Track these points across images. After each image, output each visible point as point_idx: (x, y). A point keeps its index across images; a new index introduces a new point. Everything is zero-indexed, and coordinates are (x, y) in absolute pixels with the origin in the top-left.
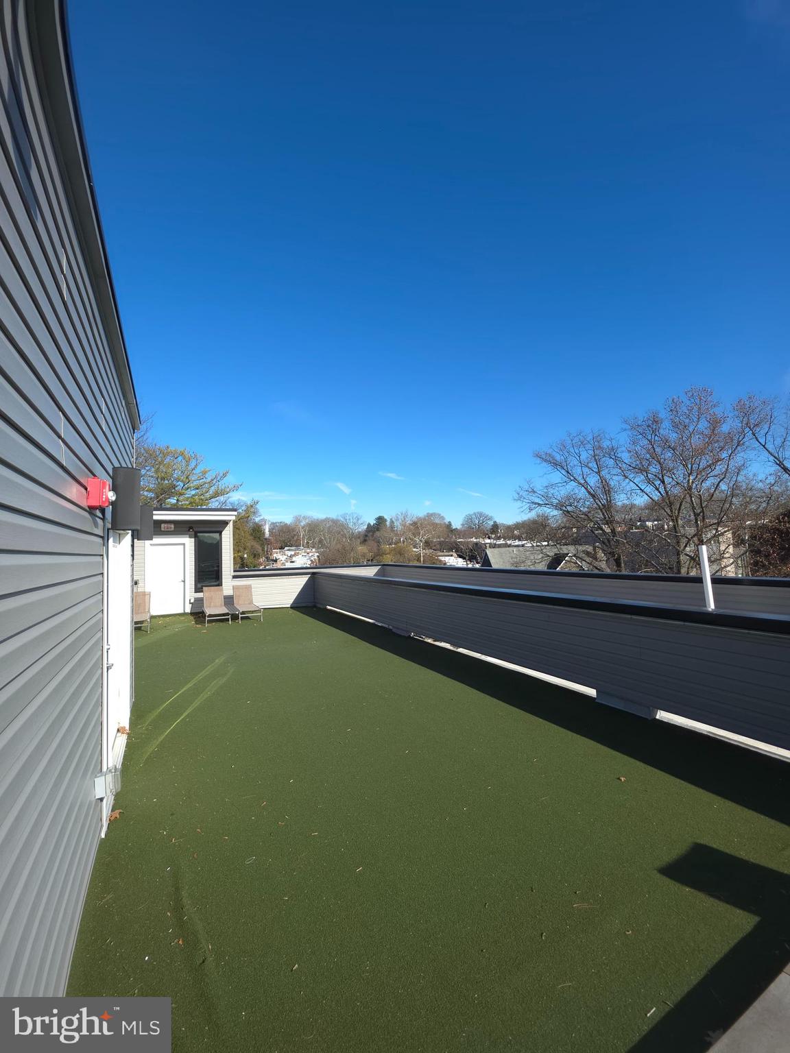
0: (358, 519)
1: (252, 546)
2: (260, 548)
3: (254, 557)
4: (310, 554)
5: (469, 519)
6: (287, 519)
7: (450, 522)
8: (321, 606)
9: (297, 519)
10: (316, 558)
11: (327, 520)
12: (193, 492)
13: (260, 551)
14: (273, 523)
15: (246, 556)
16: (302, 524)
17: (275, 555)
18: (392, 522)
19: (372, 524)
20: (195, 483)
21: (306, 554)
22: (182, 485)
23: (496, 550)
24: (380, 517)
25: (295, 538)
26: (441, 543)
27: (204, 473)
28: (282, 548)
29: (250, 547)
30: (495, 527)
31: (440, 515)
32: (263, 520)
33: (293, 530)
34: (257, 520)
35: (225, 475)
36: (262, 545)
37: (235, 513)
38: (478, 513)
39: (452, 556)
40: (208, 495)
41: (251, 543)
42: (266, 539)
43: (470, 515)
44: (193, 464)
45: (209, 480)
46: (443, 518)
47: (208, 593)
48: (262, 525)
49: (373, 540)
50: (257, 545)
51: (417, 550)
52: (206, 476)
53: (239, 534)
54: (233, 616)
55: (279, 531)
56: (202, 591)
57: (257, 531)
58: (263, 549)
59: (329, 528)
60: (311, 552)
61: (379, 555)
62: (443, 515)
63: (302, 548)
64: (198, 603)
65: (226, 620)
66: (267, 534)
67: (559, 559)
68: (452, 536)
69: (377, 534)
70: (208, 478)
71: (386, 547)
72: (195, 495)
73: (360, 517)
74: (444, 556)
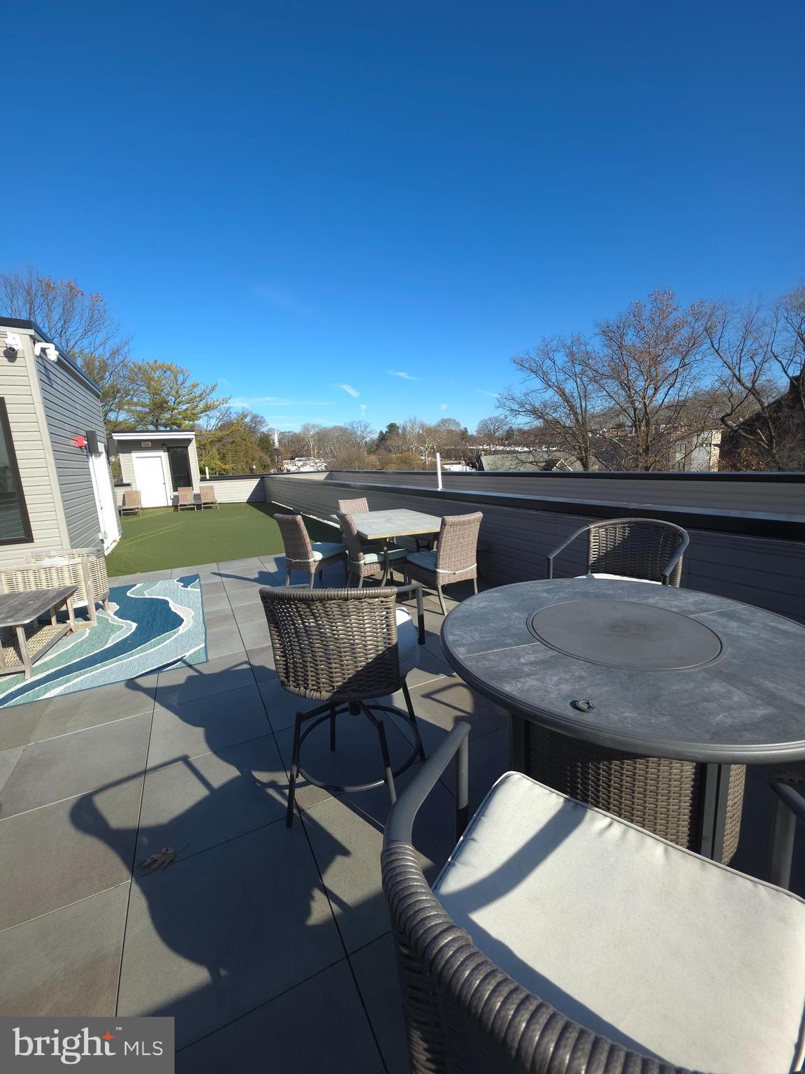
0: (366, 427)
1: (260, 457)
2: (269, 459)
3: (264, 468)
4: (318, 465)
5: (484, 425)
6: (296, 428)
7: (465, 428)
8: (268, 501)
9: (306, 428)
10: (323, 468)
11: (335, 428)
12: (184, 407)
13: (269, 462)
14: (282, 433)
15: (254, 467)
16: (311, 433)
17: (286, 466)
18: (404, 428)
19: (384, 432)
20: (186, 397)
21: (314, 464)
22: (173, 399)
23: (491, 458)
24: (392, 424)
25: (305, 448)
26: (449, 451)
27: (194, 386)
28: (292, 458)
29: (258, 458)
30: (509, 433)
31: (454, 421)
32: (272, 430)
33: (303, 439)
34: (264, 430)
35: (213, 389)
36: (271, 456)
37: (194, 433)
38: (494, 418)
39: (460, 463)
40: (198, 410)
41: (259, 454)
42: (276, 449)
43: (486, 421)
44: (180, 379)
45: (198, 394)
46: (458, 424)
47: (182, 491)
48: (270, 435)
49: (385, 449)
50: (265, 456)
51: (423, 458)
52: (195, 390)
53: (246, 445)
54: (200, 506)
55: (288, 441)
56: (177, 491)
57: (265, 441)
58: (272, 460)
59: (337, 438)
60: (319, 462)
61: (387, 463)
62: (457, 420)
63: (312, 458)
64: (176, 499)
65: (194, 509)
66: (277, 444)
67: (550, 464)
68: (464, 443)
69: (389, 442)
70: (198, 391)
71: (393, 456)
72: (187, 409)
73: (369, 424)
74: (452, 464)
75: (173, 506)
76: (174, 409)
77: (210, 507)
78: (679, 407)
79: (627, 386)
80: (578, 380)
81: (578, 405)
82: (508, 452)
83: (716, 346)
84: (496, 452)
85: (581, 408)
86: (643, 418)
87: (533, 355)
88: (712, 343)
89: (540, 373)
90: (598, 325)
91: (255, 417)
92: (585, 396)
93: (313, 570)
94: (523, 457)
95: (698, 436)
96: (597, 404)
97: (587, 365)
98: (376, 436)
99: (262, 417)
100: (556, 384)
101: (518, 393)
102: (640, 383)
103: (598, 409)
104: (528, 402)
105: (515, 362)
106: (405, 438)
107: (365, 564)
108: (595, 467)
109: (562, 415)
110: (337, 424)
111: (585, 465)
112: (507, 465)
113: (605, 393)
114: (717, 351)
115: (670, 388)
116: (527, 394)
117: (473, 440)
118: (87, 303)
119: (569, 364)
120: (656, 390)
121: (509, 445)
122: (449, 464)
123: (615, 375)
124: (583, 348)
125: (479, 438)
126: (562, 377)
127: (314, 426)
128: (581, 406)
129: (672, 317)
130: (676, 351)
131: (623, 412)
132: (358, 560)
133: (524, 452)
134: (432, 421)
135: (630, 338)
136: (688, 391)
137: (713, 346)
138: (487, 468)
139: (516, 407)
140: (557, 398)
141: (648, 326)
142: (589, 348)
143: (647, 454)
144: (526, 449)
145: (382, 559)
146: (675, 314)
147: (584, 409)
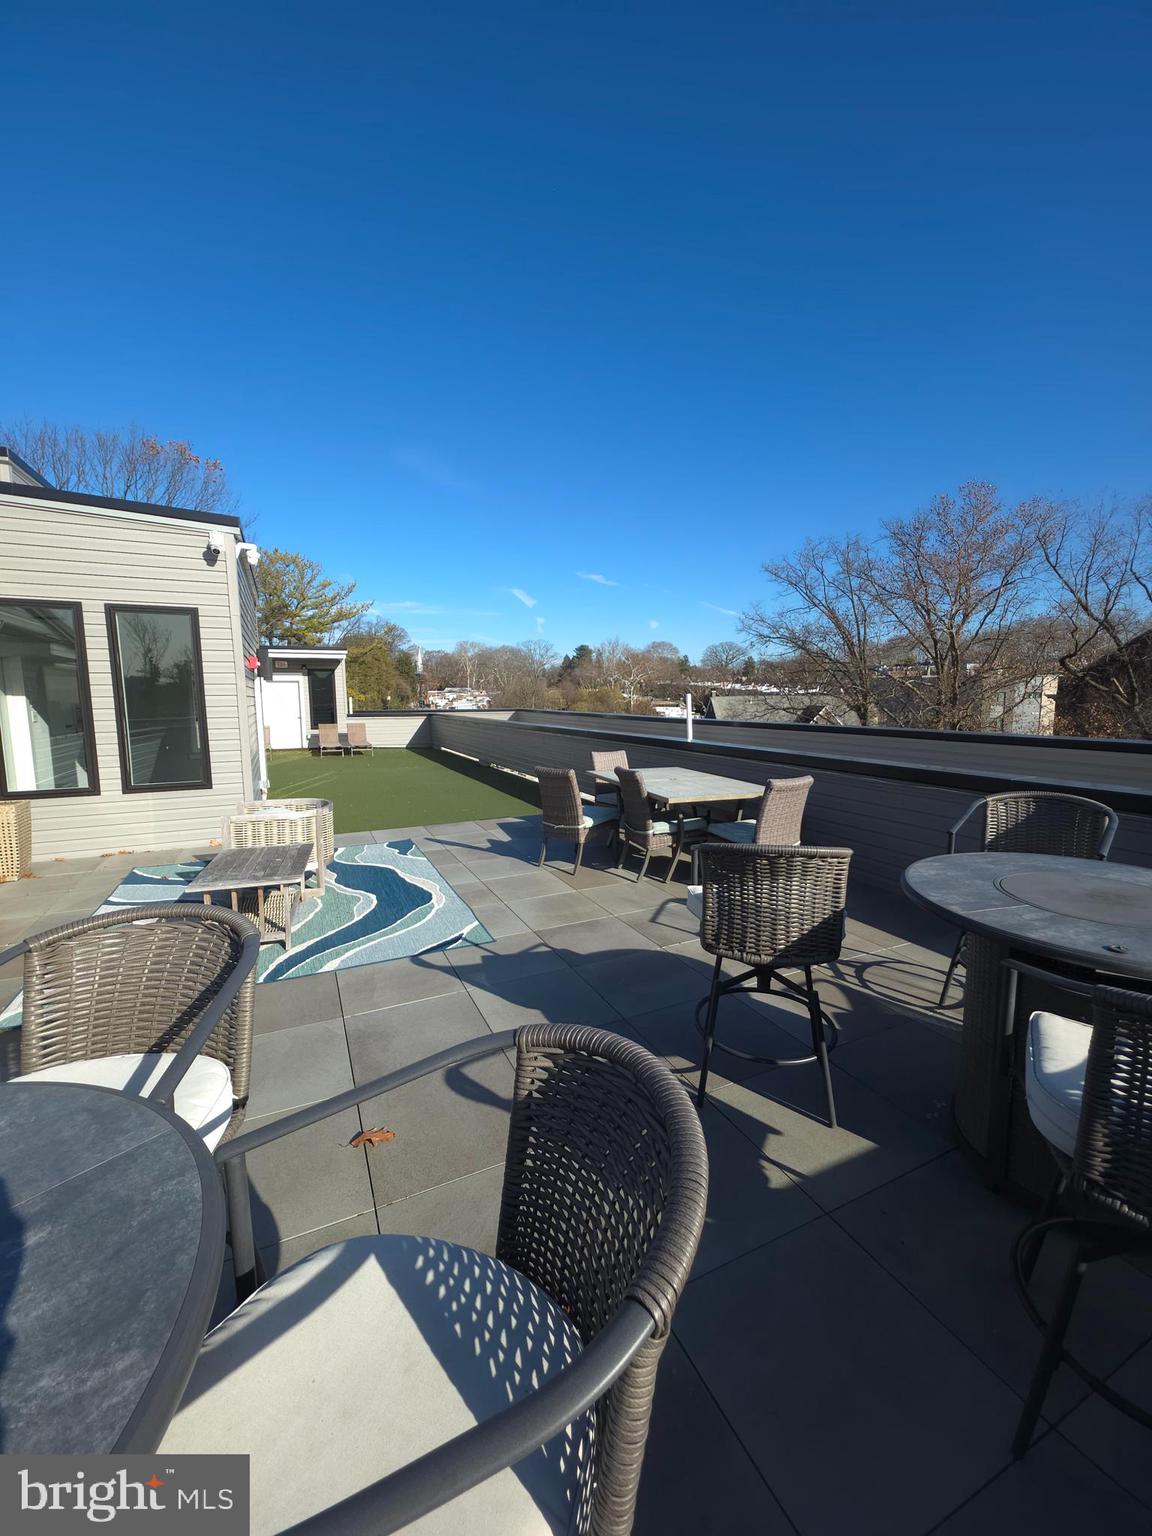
0: (548, 650)
1: (398, 685)
2: (409, 688)
3: (402, 700)
4: (479, 698)
5: (713, 652)
6: (448, 646)
7: (686, 657)
8: (436, 748)
9: (462, 647)
10: (485, 703)
11: (504, 649)
12: (310, 613)
13: (410, 693)
14: (427, 653)
15: (389, 698)
16: (469, 654)
17: (431, 699)
18: (600, 654)
19: (571, 657)
20: (314, 600)
21: (472, 698)
22: (295, 602)
23: (724, 700)
24: (582, 646)
25: (460, 675)
26: (663, 687)
27: (325, 586)
28: (441, 689)
29: (395, 686)
30: (749, 667)
31: (671, 645)
32: (415, 647)
33: (457, 663)
34: (404, 647)
35: (350, 590)
36: (412, 684)
37: (346, 652)
38: (728, 644)
39: (677, 706)
40: (328, 619)
41: (396, 680)
42: (418, 675)
43: (715, 647)
44: (308, 576)
45: (329, 597)
46: (675, 650)
47: (324, 730)
48: (413, 655)
49: (571, 681)
50: (404, 684)
51: (625, 695)
52: (326, 590)
53: (379, 668)
54: (346, 750)
55: (436, 663)
56: (317, 728)
57: (405, 663)
58: (414, 690)
59: (506, 662)
60: (479, 696)
61: (574, 702)
62: (675, 645)
63: (469, 689)
64: (314, 739)
65: (340, 753)
66: (420, 667)
67: (810, 712)
68: (684, 677)
69: (577, 671)
70: (329, 593)
71: (585, 691)
72: (313, 617)
73: (552, 646)
74: (667, 706)
75: (309, 749)
76: (296, 616)
77: (359, 753)
78: (1000, 640)
79: (926, 610)
80: (855, 598)
81: (855, 633)
82: (749, 693)
83: (1053, 560)
84: (731, 693)
85: (859, 637)
86: (950, 654)
87: (793, 562)
88: (1046, 555)
89: (802, 585)
90: (886, 525)
91: (391, 629)
92: (863, 619)
93: (582, 840)
94: (771, 701)
95: (1027, 683)
96: (882, 632)
97: (870, 579)
98: (559, 662)
99: (403, 630)
100: (824, 602)
101: (770, 611)
102: (944, 606)
103: (884, 640)
104: (784, 626)
105: (767, 570)
106: (600, 667)
107: (654, 835)
108: (875, 721)
109: (833, 646)
110: (506, 644)
111: (863, 716)
112: (751, 711)
113: (893, 618)
114: (1054, 567)
115: (988, 614)
116: (781, 615)
117: (697, 673)
118: (201, 473)
119: (842, 576)
120: (966, 616)
121: (749, 682)
122: (663, 706)
123: (909, 593)
124: (863, 555)
125: (704, 671)
126: (832, 593)
127: (473, 645)
128: (859, 633)
129: (991, 519)
130: (996, 564)
131: (919, 644)
132: (646, 828)
133: (771, 694)
134: (639, 644)
135: (931, 543)
136: (1011, 618)
137: (1048, 559)
138: (720, 715)
139: (766, 632)
140: (825, 621)
141: (958, 529)
142: (872, 556)
143: (954, 705)
144: (775, 690)
145: (675, 830)
146: (996, 514)
147: (862, 638)
